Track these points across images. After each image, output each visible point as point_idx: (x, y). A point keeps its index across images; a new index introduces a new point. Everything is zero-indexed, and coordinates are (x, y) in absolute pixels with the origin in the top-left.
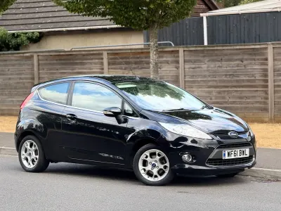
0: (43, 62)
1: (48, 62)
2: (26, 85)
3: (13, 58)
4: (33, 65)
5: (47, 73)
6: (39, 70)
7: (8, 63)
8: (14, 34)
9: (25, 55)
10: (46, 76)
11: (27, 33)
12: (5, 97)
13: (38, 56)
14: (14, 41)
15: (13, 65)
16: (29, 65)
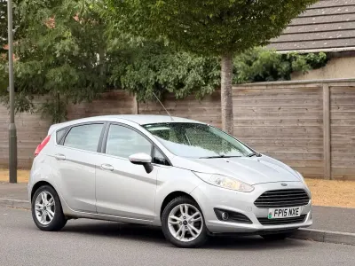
0: (338, 97)
1: (346, 97)
2: (308, 130)
3: (288, 91)
4: (321, 101)
5: (343, 114)
6: (330, 109)
7: (279, 97)
8: (284, 56)
9: (308, 86)
10: (342, 117)
11: (306, 54)
12: (274, 148)
13: (329, 87)
14: (285, 66)
15: (288, 101)
16: (313, 101)
